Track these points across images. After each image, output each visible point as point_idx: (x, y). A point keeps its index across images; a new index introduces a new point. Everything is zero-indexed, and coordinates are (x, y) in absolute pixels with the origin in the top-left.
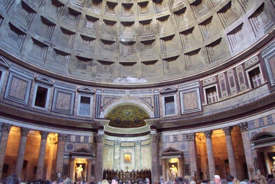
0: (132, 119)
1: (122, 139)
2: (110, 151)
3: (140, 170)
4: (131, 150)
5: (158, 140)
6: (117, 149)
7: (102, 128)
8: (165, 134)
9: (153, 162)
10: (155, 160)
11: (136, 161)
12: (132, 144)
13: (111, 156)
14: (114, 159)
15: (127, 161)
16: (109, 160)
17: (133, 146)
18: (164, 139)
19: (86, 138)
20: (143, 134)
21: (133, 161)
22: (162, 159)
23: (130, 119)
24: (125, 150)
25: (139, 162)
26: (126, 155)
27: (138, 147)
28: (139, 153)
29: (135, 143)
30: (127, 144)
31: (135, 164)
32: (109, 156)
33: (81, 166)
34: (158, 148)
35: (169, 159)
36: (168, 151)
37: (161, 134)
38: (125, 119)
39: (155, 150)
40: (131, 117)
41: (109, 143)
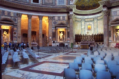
0: (91, 4)
1: (86, 17)
2: (79, 24)
3: (97, 34)
4: (91, 23)
5: (108, 14)
6: (83, 23)
7: (72, 10)
8: (113, 10)
9: (104, 29)
10: (106, 27)
11: (94, 29)
12: (92, 20)
13: (79, 27)
14: (81, 29)
15: (89, 29)
16: (78, 29)
17: (93, 20)
18: (112, 14)
19: (64, 17)
20: (98, 13)
21: (93, 29)
22: (111, 27)
23: (90, 5)
24: (88, 23)
25: (96, 29)
26: (88, 26)
27: (95, 21)
28: (96, 24)
29: (94, 19)
30: (89, 20)
31: (94, 31)
32: (78, 27)
33: (62, 32)
34: (108, 20)
35: (116, 26)
36: (116, 21)
37: (110, 11)
38: (87, 5)
39: (106, 21)
40: (91, 3)
41: (78, 20)
